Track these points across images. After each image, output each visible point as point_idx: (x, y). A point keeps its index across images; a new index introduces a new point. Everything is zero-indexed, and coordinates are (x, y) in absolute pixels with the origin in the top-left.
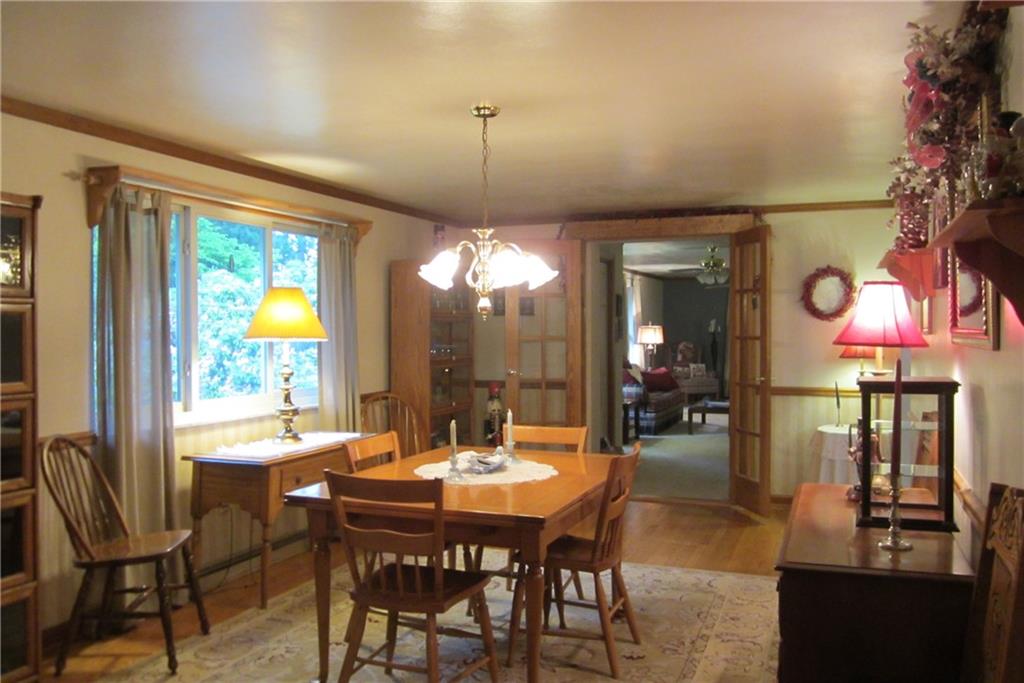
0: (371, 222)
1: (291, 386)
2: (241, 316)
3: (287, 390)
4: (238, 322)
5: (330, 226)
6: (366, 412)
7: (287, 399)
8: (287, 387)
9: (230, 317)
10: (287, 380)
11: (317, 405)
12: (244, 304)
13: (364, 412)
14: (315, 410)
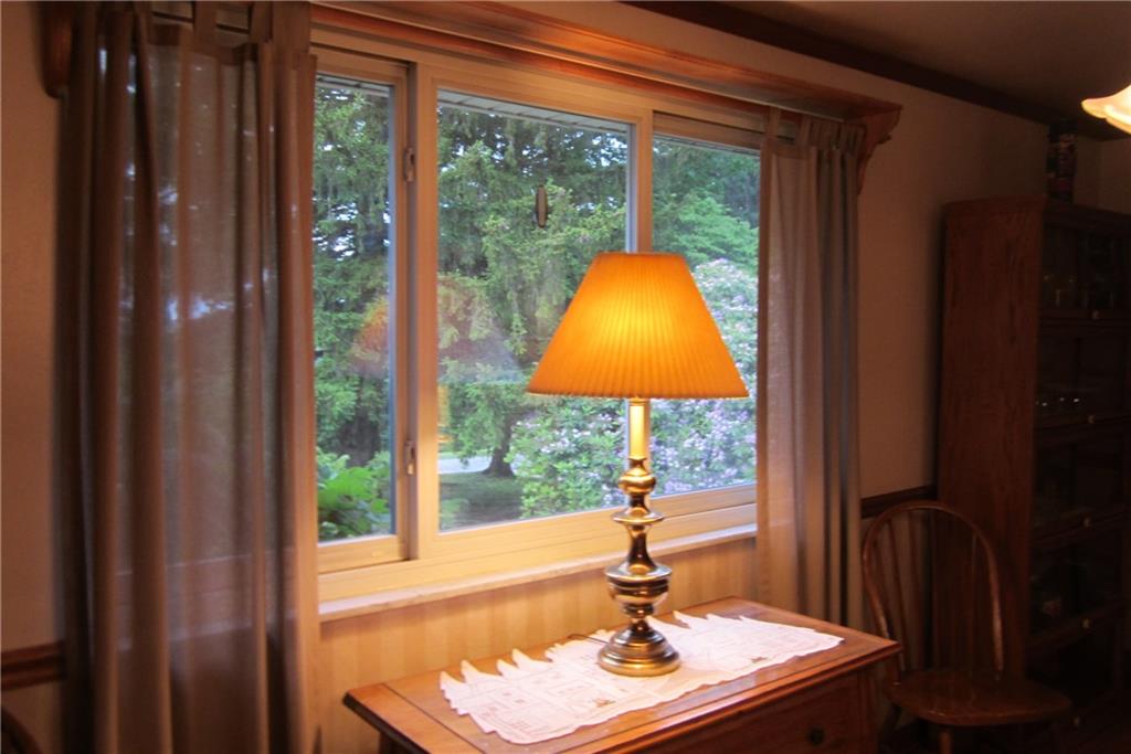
0: (899, 108)
1: (651, 517)
2: (739, 319)
3: (638, 527)
4: (733, 327)
5: (797, 118)
6: (875, 544)
7: (638, 552)
8: (638, 521)
9: (725, 321)
10: (638, 500)
11: (752, 529)
12: (743, 303)
13: (869, 542)
14: (748, 542)
